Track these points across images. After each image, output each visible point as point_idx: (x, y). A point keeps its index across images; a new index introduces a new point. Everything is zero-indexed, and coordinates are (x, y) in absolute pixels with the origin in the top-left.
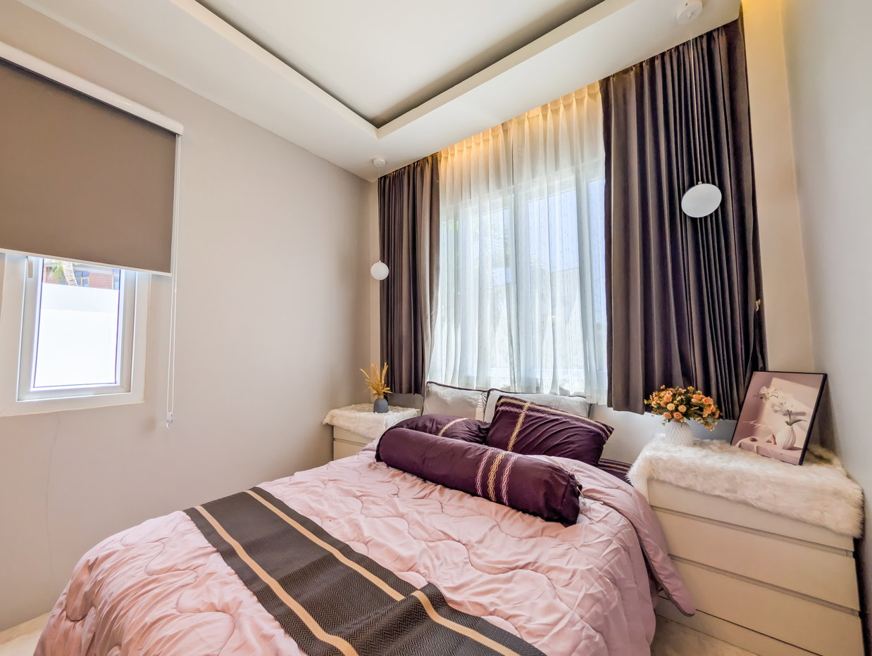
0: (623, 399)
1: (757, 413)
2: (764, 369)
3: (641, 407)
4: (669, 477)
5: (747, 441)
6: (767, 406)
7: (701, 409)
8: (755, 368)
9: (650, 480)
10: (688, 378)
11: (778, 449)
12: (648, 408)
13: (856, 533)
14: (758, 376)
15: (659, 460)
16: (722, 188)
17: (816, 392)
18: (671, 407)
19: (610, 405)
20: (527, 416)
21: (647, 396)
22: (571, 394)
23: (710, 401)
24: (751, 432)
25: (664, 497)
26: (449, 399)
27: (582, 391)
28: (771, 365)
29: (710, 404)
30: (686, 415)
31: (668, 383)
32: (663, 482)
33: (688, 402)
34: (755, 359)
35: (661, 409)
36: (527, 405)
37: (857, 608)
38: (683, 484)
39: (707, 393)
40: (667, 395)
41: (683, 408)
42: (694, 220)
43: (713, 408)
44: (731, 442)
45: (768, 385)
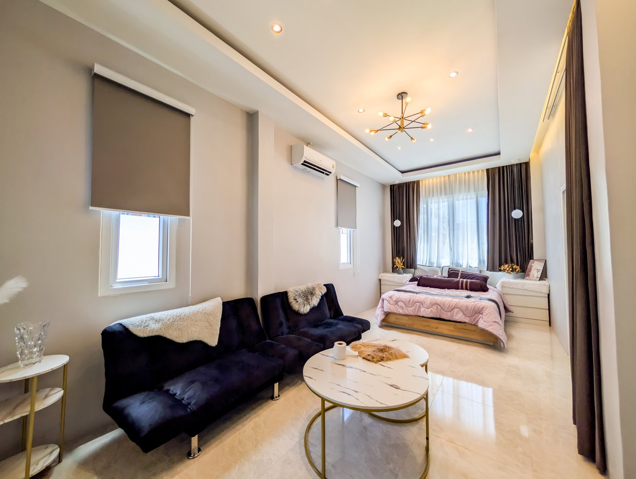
0: (492, 268)
1: (530, 271)
2: (533, 259)
3: (498, 270)
4: (508, 286)
5: (527, 278)
6: (533, 268)
7: (516, 269)
8: (531, 259)
9: (502, 287)
10: (512, 261)
11: (535, 278)
12: (500, 270)
13: (548, 293)
14: (531, 261)
15: (505, 281)
16: (523, 212)
17: (543, 264)
18: (508, 269)
19: (487, 270)
20: (461, 274)
21: (500, 266)
22: (473, 267)
23: (518, 267)
24: (528, 275)
25: (506, 291)
26: (426, 270)
27: (477, 266)
28: (534, 259)
29: (518, 268)
30: (512, 271)
31: (506, 263)
32: (506, 287)
33: (512, 268)
34: (531, 257)
35: (504, 270)
36: (461, 271)
37: (548, 308)
38: (511, 287)
39: (517, 265)
40: (507, 266)
41: (511, 269)
42: (515, 219)
43: (519, 269)
44: (524, 278)
45: (533, 263)
